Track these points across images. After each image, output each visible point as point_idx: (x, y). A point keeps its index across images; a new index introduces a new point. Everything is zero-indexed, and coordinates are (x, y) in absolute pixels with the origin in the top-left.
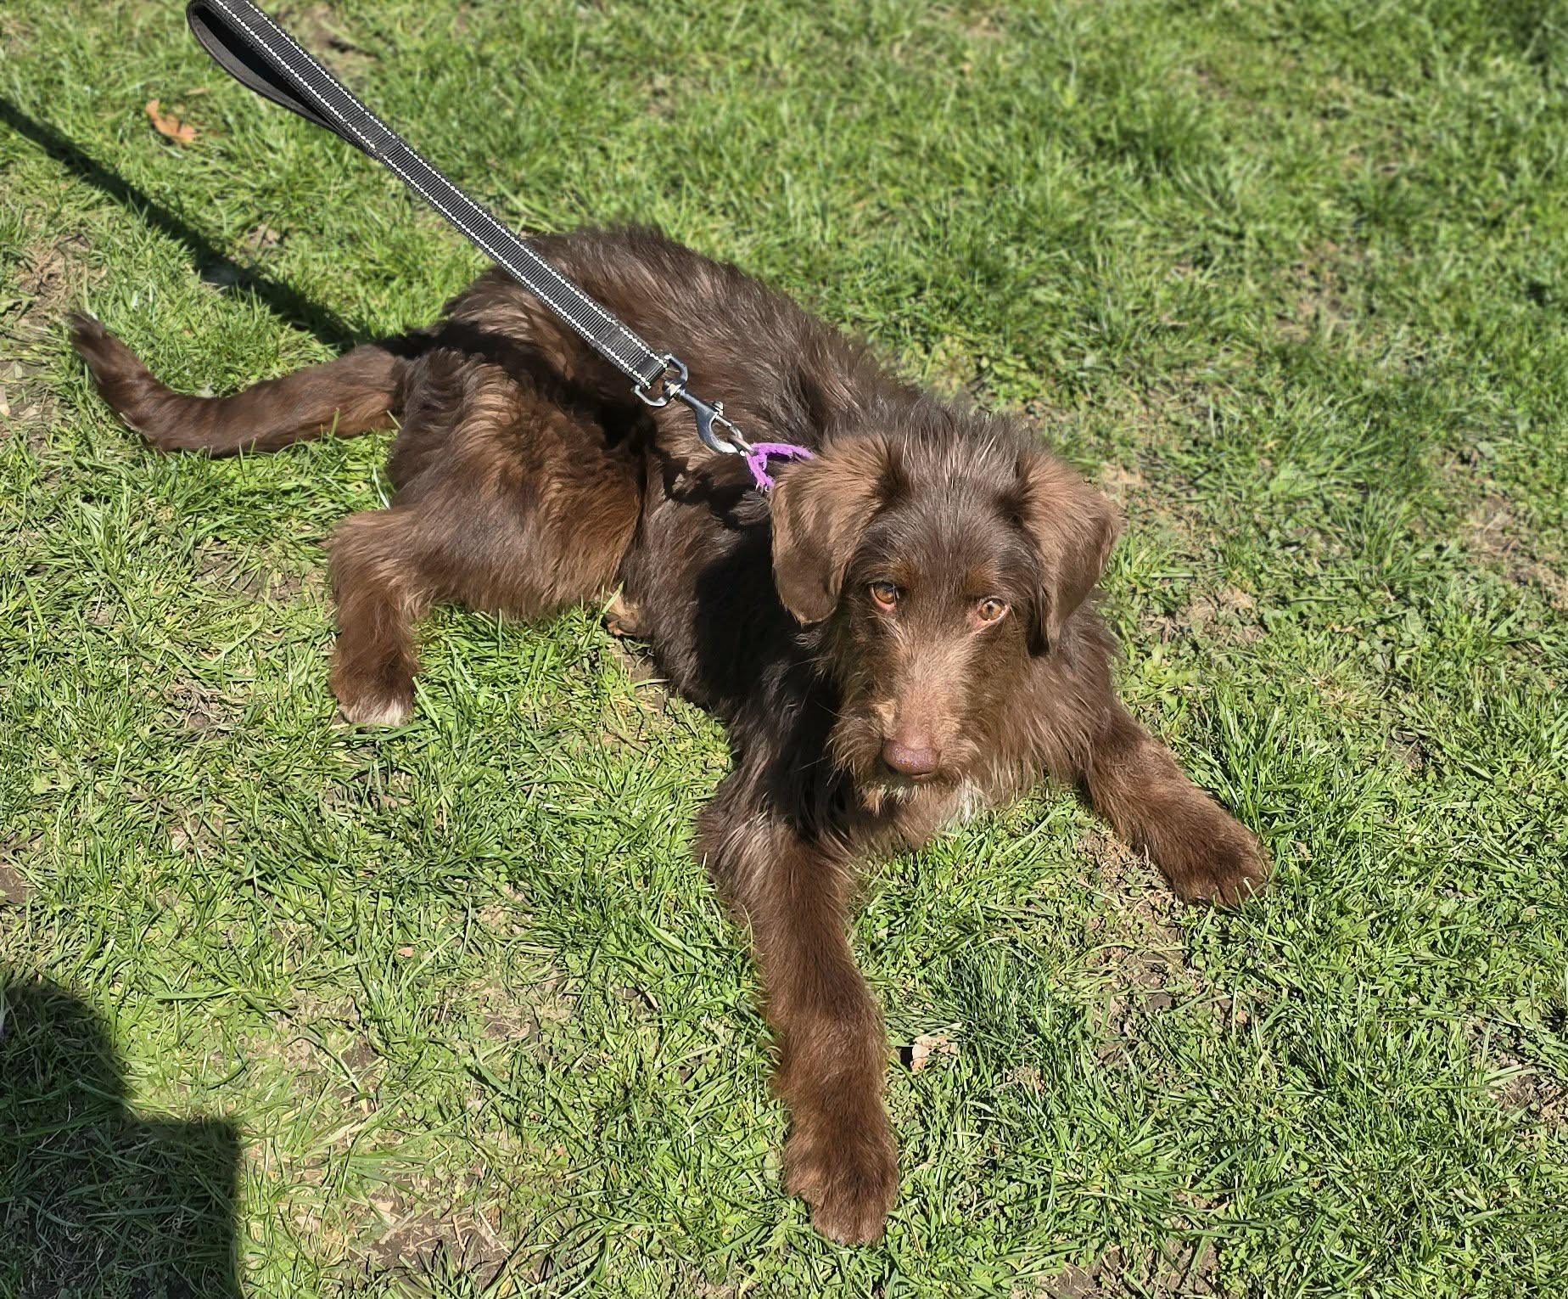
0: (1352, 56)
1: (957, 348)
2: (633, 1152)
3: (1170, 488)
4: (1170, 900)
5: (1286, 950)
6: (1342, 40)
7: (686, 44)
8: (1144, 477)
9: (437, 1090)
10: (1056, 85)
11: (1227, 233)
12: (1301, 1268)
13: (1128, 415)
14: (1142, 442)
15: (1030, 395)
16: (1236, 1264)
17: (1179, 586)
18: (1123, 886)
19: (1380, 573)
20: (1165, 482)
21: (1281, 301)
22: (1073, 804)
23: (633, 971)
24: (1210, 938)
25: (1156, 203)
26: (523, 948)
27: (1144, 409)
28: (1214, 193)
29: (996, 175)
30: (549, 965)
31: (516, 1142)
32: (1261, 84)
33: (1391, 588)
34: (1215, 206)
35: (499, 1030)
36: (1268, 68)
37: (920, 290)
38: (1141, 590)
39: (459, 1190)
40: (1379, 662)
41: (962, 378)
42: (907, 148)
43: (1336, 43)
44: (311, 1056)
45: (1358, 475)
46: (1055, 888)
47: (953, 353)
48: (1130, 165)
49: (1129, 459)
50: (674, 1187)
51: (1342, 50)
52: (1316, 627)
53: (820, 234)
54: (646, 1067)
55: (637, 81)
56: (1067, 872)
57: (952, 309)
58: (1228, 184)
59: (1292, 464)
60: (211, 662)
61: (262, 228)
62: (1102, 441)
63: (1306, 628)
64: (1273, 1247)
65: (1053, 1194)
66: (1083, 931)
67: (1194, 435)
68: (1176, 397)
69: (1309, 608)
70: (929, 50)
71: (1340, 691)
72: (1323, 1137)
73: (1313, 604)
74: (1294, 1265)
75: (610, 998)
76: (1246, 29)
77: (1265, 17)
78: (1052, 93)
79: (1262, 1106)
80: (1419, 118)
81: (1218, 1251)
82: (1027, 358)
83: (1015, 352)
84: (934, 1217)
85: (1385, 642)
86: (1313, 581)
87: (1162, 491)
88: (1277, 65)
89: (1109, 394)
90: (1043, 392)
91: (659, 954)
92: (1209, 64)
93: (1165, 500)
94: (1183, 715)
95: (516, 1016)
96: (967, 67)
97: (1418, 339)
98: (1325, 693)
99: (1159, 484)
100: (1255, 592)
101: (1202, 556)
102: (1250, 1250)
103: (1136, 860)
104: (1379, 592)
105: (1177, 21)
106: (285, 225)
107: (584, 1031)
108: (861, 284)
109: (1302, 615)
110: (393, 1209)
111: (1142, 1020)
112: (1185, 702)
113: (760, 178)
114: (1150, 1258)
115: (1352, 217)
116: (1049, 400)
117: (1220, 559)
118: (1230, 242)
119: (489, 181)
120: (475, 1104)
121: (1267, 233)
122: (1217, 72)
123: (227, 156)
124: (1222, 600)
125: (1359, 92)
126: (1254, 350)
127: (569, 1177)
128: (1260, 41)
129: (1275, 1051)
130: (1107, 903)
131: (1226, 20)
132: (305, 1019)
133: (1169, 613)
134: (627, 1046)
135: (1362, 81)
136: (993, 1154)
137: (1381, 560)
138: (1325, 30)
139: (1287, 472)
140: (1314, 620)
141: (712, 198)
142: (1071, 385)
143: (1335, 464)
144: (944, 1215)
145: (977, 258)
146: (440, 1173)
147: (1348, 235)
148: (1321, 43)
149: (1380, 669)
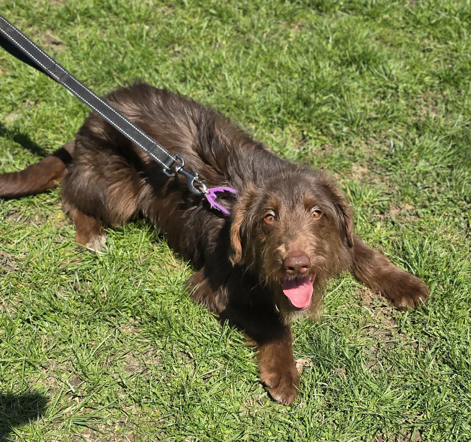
0: (432, 32)
1: (294, 129)
2: (186, 409)
3: (379, 172)
4: (391, 311)
5: (438, 323)
6: (427, 27)
7: (186, 36)
8: (368, 169)
9: (107, 392)
10: (324, 43)
11: (392, 88)
12: (454, 437)
13: (361, 148)
14: (366, 156)
15: (323, 143)
16: (429, 437)
17: (385, 203)
18: (372, 306)
19: (460, 195)
20: (377, 169)
21: (414, 109)
22: (351, 279)
23: (183, 345)
24: (408, 322)
25: (365, 80)
26: (138, 340)
27: (366, 146)
28: (386, 75)
29: (304, 71)
30: (149, 346)
31: (139, 409)
32: (400, 42)
33: (465, 199)
34: (387, 79)
35: (131, 370)
36: (402, 37)
37: (279, 110)
38: (371, 205)
39: (117, 428)
40: (463, 225)
41: (297, 139)
42: (271, 65)
43: (425, 28)
44: (55, 383)
45: (449, 162)
46: (346, 308)
47: (293, 130)
48: (354, 67)
49: (362, 162)
50: (203, 421)
51: (428, 30)
52: (438, 214)
53: (240, 93)
54: (190, 378)
55: (168, 49)
56: (350, 303)
57: (291, 115)
58: (391, 71)
59: (423, 160)
60: (12, 247)
61: (28, 101)
62: (352, 156)
63: (434, 215)
64: (443, 429)
65: (354, 414)
66: (358, 322)
67: (386, 153)
68: (378, 142)
69: (435, 208)
70: (276, 35)
71: (450, 235)
72: (459, 388)
73: (436, 206)
74: (452, 436)
75: (174, 355)
76: (392, 25)
77: (399, 21)
78: (323, 46)
79: (434, 379)
80: (459, 50)
81: (421, 433)
82: (321, 130)
83: (316, 129)
84: (308, 425)
85: (465, 218)
86: (436, 199)
87: (376, 173)
88: (405, 36)
89: (353, 141)
90: (328, 141)
91: (193, 338)
92: (380, 36)
93: (377, 176)
94: (390, 247)
95: (137, 364)
96: (291, 40)
97: (466, 119)
98: (444, 236)
99: (375, 170)
100: (414, 204)
101: (393, 193)
102: (434, 431)
103: (376, 297)
104: (461, 202)
105: (366, 23)
106: (37, 98)
107: (164, 368)
108: (257, 108)
109: (432, 211)
110: (90, 437)
111: (384, 352)
112: (391, 242)
113: (216, 77)
114: (394, 437)
115: (438, 82)
116: (330, 144)
117: (400, 193)
118: (393, 91)
119: (114, 81)
120: (122, 396)
121: (407, 87)
122: (383, 39)
123: (14, 77)
124: (401, 207)
125: (435, 43)
126: (406, 125)
127: (161, 421)
128: (398, 29)
129: (436, 359)
130: (367, 312)
131: (385, 22)
132: (52, 369)
133: (382, 213)
134: (182, 372)
135: (436, 40)
136: (329, 401)
137: (460, 190)
138: (421, 24)
139: (422, 163)
140: (437, 212)
141: (198, 83)
142: (338, 139)
143: (440, 160)
144: (312, 425)
145: (300, 96)
146: (109, 422)
147: (437, 88)
148: (420, 28)
149: (463, 227)
